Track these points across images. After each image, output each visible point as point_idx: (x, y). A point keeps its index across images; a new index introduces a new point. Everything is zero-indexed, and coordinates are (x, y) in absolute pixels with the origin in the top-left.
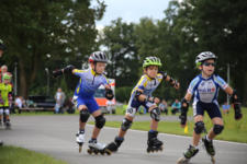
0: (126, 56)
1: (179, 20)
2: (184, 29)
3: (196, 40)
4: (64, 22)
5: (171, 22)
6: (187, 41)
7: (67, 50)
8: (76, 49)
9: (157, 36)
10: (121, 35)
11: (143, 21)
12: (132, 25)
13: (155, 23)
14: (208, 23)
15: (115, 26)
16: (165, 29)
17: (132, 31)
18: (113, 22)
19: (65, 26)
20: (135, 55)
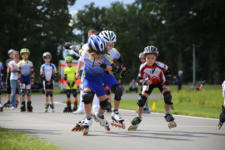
2: (152, 13)
3: (164, 22)
4: (39, 8)
5: (140, 6)
6: (155, 24)
9: (127, 20)
10: (94, 19)
13: (125, 7)
16: (134, 12)
18: (86, 6)
19: (40, 11)
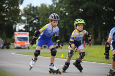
0: (34, 22)
1: (59, 5)
7: (6, 19)
8: (10, 18)
11: (42, 5)
12: (37, 7)
14: (72, 6)
15: (29, 7)
17: (37, 10)
20: (38, 21)
